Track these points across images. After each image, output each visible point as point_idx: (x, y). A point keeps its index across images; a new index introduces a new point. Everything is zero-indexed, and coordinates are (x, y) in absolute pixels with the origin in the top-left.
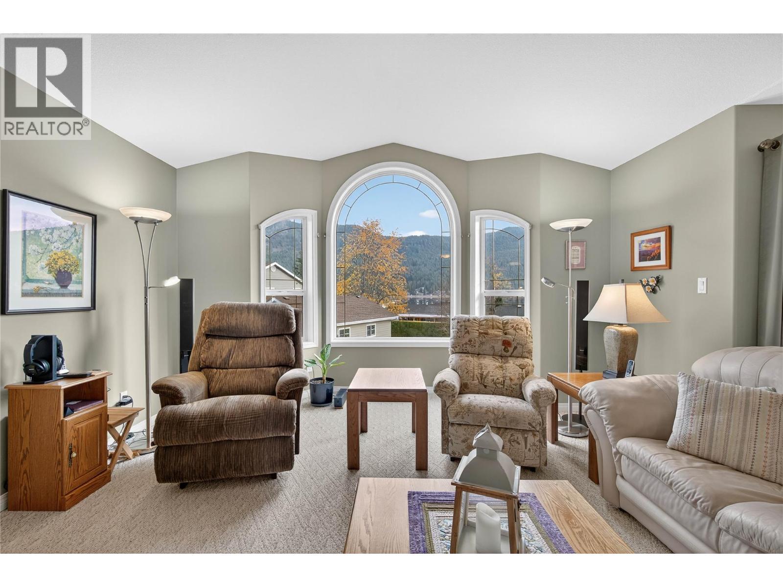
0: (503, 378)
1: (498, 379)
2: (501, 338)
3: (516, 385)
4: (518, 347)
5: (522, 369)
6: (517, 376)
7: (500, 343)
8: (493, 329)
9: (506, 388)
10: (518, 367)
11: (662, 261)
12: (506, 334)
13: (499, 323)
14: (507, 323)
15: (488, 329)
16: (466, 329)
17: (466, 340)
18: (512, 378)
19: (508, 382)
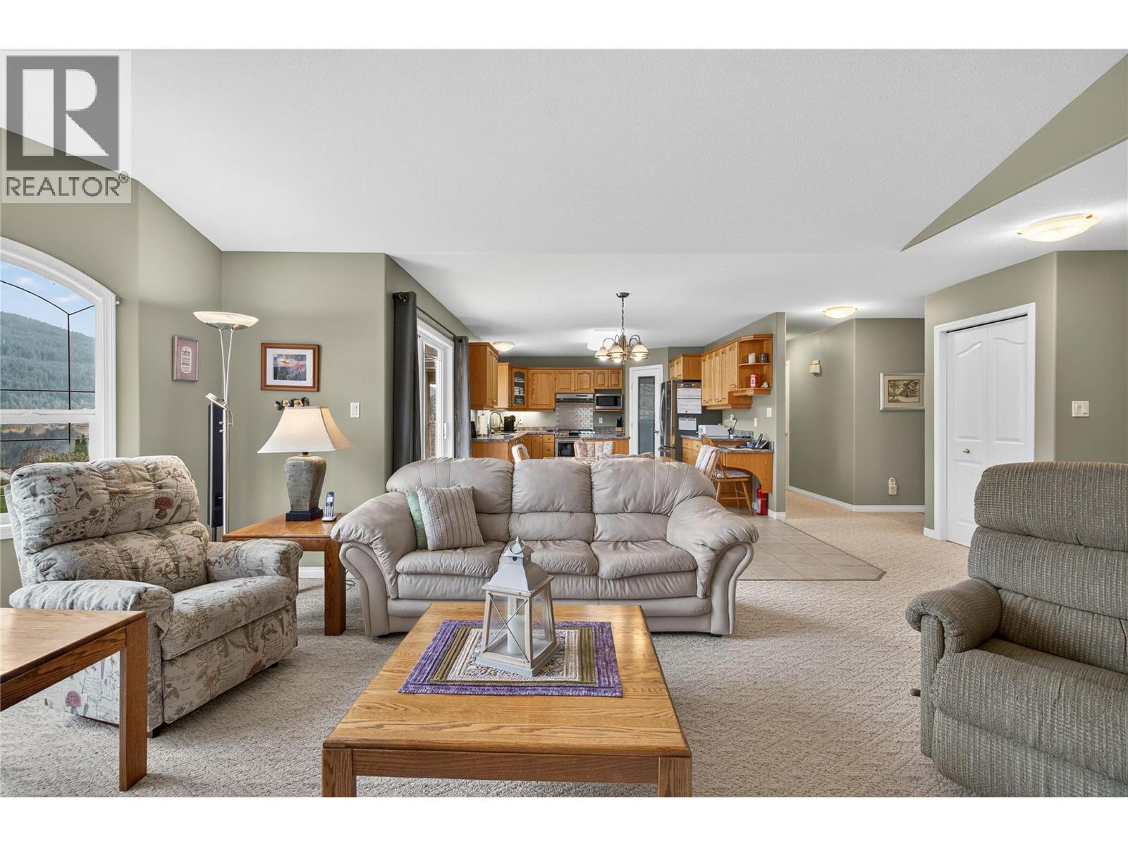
0: (174, 561)
1: (167, 566)
2: (153, 496)
3: (198, 565)
4: (183, 504)
5: (199, 537)
6: (197, 551)
7: (151, 505)
8: (134, 482)
9: (182, 575)
10: (192, 537)
11: (309, 382)
12: (160, 487)
13: (141, 470)
14: (155, 469)
15: (125, 483)
16: (81, 490)
17: (86, 512)
18: (191, 555)
19: (184, 565)
